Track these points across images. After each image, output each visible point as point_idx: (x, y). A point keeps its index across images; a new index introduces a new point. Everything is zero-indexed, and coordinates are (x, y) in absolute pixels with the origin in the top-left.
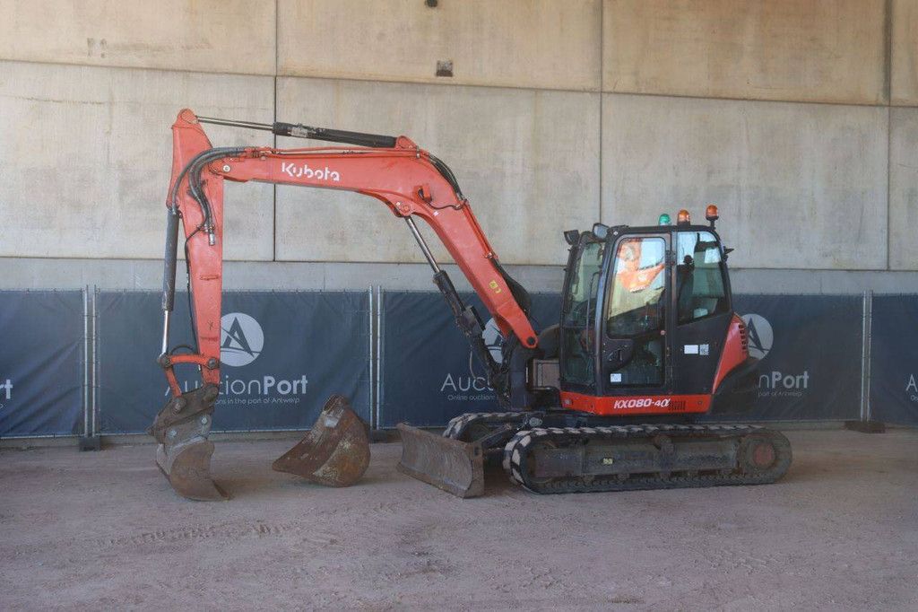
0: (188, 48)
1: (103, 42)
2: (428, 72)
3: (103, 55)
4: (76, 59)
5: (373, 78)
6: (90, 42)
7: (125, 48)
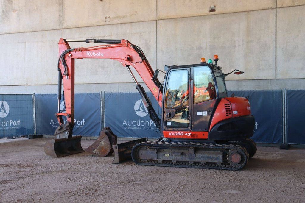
0: (131, 15)
1: (109, 17)
2: (207, 11)
3: (109, 21)
4: (103, 23)
5: (188, 16)
6: (106, 18)
7: (114, 18)
